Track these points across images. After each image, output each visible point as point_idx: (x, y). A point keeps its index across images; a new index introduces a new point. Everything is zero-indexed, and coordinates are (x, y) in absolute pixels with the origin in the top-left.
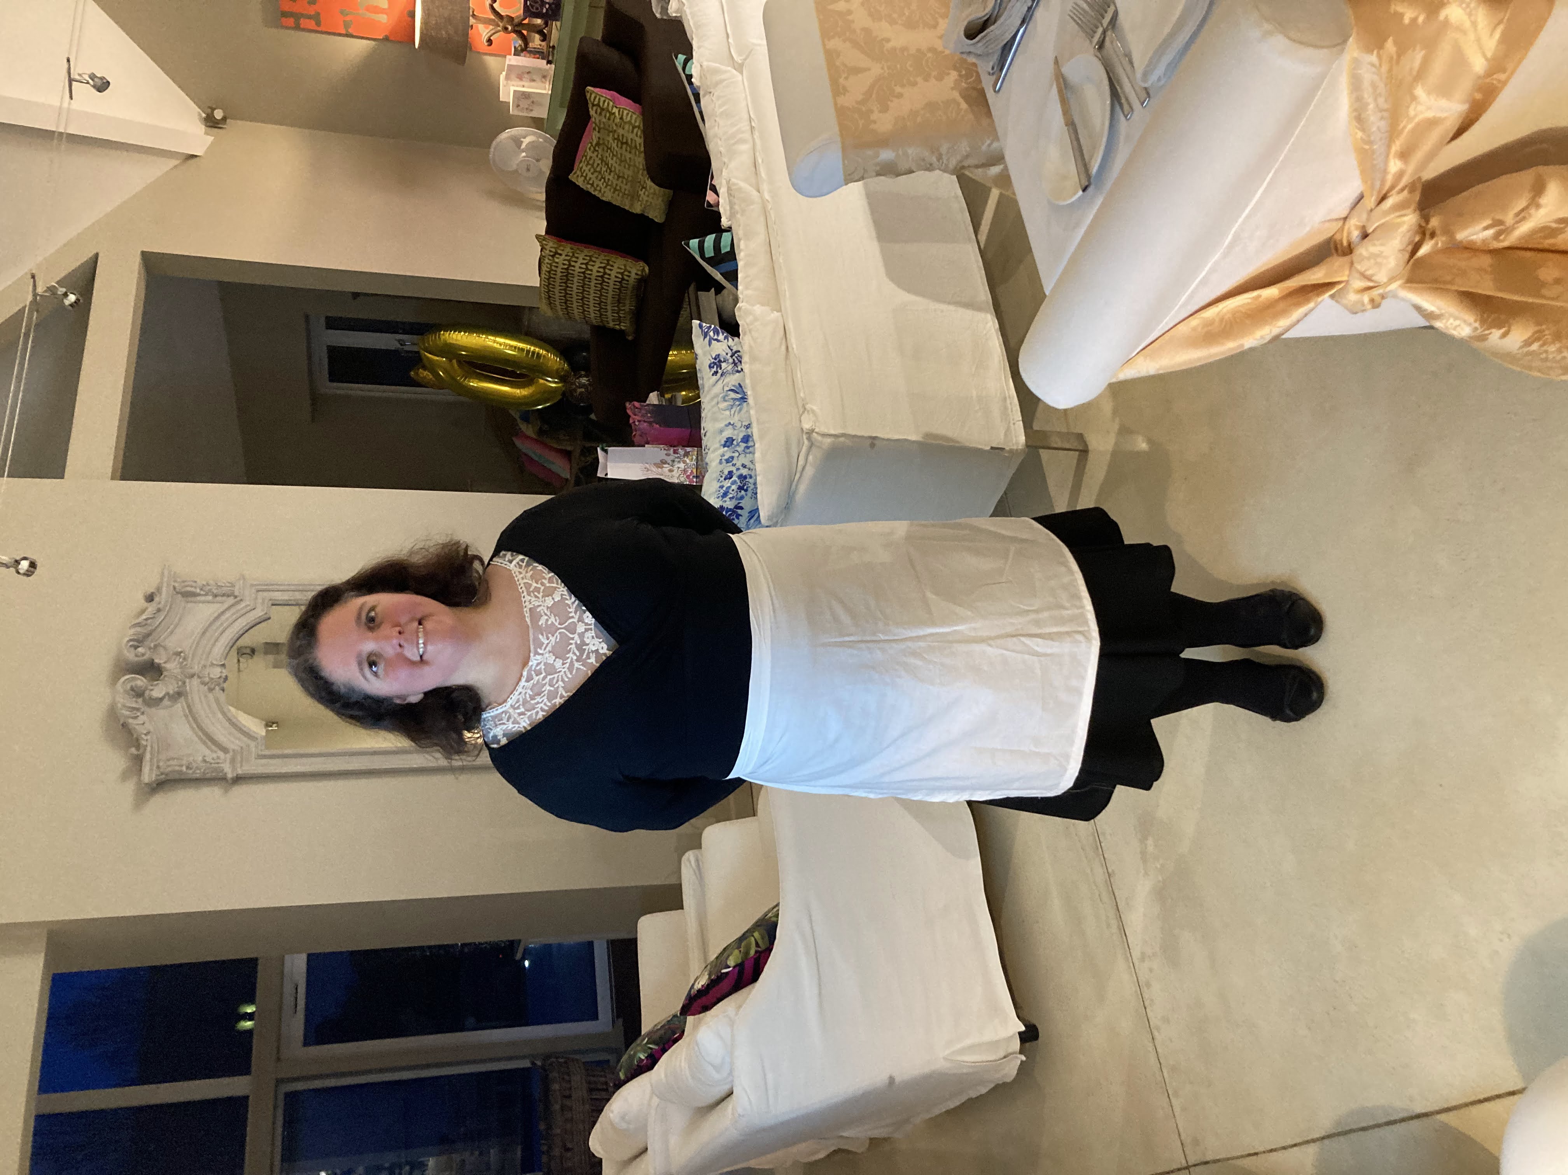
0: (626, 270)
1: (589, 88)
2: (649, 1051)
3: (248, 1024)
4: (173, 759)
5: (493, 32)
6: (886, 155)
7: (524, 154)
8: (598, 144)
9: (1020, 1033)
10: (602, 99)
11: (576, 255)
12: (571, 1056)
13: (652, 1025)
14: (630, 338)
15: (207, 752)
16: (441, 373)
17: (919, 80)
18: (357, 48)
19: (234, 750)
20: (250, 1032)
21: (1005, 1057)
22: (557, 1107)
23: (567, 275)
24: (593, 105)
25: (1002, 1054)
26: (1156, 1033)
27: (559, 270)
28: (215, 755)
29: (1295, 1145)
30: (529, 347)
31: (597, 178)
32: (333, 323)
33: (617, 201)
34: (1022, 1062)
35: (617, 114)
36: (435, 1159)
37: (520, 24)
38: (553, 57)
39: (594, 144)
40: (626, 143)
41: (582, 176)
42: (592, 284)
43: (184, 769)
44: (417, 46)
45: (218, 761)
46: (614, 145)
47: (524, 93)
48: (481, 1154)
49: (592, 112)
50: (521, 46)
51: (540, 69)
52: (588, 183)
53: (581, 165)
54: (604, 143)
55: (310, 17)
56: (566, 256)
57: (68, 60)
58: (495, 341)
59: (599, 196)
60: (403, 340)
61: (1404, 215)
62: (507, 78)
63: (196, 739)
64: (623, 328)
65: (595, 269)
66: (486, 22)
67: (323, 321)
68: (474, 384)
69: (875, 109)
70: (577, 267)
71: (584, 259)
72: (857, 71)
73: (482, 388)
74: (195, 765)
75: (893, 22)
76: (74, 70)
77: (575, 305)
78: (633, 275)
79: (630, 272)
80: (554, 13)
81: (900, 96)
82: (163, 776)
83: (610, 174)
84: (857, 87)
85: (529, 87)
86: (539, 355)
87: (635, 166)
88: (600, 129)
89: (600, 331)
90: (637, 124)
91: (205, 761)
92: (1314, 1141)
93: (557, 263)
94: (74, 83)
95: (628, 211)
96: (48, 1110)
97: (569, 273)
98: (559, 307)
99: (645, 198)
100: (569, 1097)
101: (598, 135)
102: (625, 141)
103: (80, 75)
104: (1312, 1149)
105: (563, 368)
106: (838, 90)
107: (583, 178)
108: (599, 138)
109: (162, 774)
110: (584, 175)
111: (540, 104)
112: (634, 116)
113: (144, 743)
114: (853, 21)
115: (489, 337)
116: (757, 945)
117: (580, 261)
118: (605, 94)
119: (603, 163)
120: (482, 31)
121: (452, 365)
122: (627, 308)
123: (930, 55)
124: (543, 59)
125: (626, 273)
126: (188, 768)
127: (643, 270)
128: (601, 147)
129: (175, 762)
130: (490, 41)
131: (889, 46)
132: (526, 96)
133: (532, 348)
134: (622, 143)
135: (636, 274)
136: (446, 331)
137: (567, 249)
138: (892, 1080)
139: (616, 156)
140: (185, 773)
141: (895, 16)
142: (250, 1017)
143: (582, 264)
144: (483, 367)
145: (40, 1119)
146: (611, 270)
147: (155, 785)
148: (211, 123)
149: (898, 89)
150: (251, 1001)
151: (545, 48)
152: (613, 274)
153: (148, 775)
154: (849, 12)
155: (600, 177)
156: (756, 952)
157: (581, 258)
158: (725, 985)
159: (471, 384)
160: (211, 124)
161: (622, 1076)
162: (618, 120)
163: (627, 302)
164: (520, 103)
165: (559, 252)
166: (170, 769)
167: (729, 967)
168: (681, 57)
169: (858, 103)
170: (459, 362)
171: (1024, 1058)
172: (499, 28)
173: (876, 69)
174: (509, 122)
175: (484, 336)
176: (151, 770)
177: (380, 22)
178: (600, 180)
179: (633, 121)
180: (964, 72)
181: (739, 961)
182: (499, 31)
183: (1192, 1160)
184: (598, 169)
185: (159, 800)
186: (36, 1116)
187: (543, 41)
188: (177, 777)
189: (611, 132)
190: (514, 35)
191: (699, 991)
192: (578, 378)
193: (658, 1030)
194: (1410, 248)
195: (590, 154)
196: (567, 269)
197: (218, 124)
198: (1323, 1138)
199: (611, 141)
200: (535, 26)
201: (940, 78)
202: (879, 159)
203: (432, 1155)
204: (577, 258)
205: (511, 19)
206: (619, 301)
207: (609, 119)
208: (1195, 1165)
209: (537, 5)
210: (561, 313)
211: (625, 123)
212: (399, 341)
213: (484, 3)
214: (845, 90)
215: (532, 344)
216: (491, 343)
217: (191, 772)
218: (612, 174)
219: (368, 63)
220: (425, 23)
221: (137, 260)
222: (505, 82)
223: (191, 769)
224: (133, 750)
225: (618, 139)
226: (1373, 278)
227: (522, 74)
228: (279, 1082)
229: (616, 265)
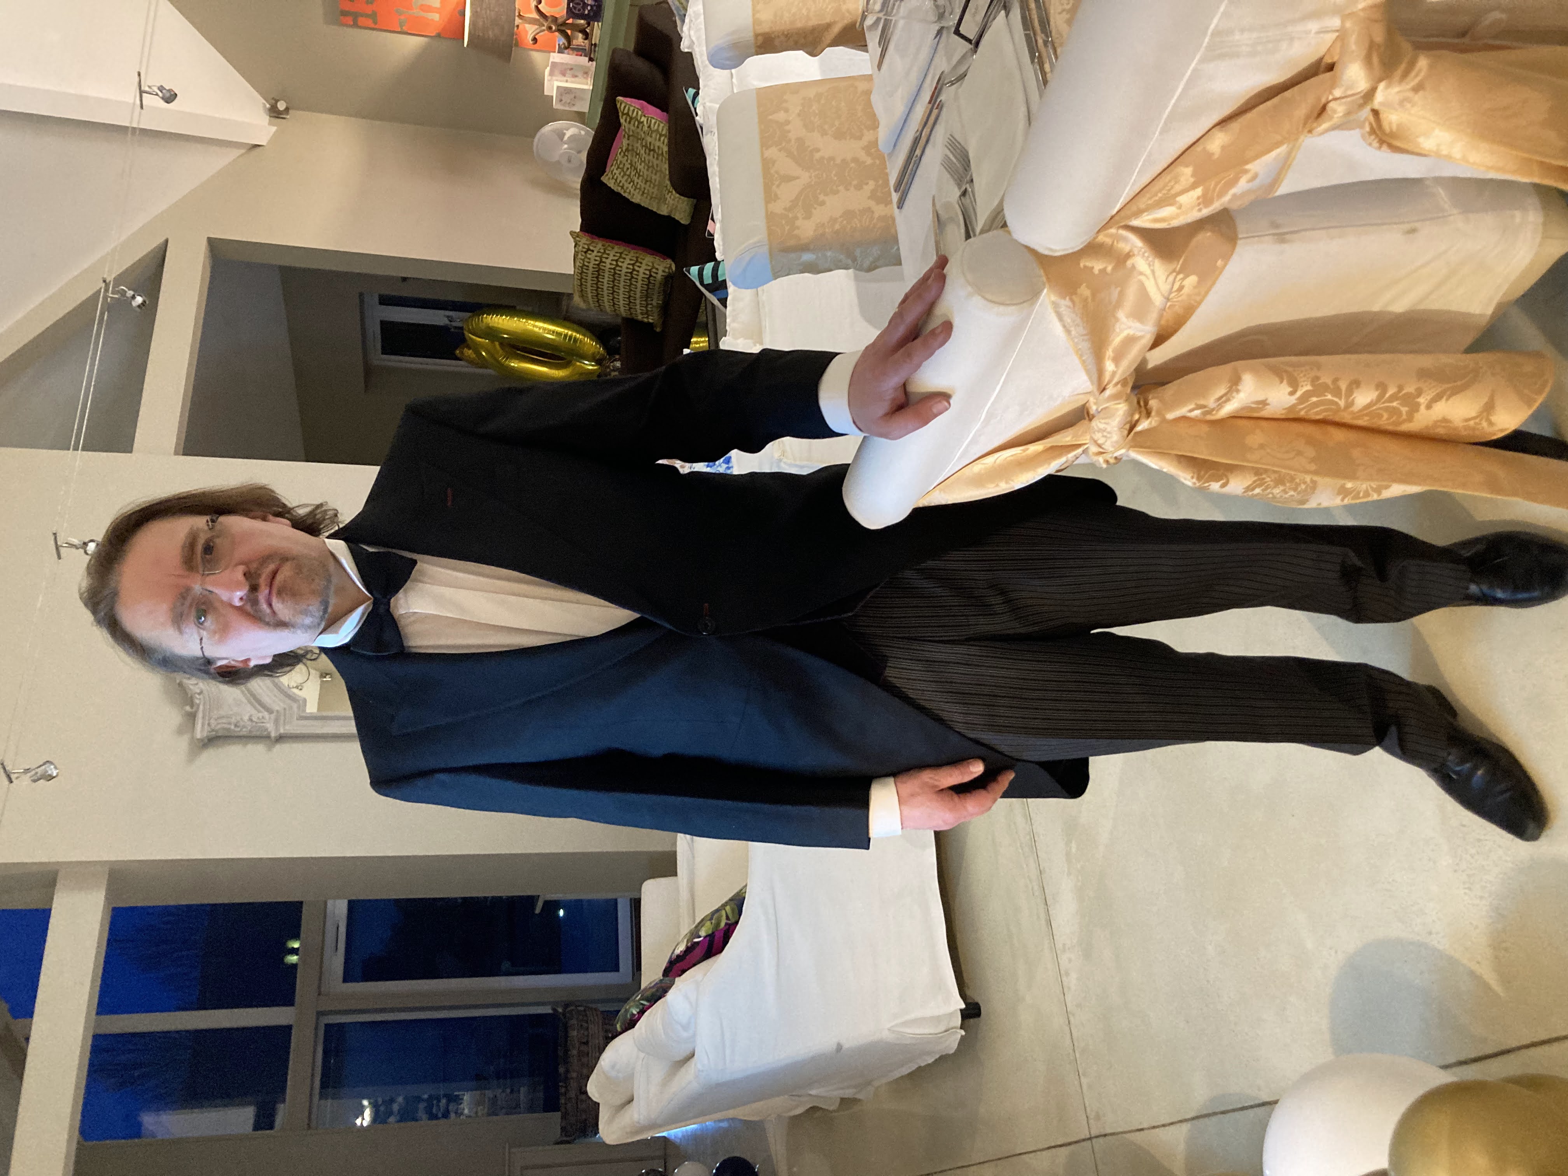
0: (653, 267)
1: (620, 98)
2: (641, 1007)
3: (293, 959)
4: (223, 717)
5: (538, 31)
6: (807, 257)
7: (566, 146)
8: (627, 150)
9: (961, 1010)
10: (632, 109)
11: (607, 252)
12: (590, 1005)
13: (648, 983)
14: (658, 330)
15: (254, 712)
16: (484, 354)
17: (841, 188)
18: (412, 44)
19: (278, 711)
20: (294, 966)
21: (946, 1031)
22: (575, 1052)
23: (599, 271)
24: (623, 114)
25: (943, 1029)
26: (1072, 1019)
27: (591, 265)
28: (260, 715)
29: (1172, 1124)
30: (566, 331)
31: (626, 181)
32: (386, 301)
33: (645, 203)
34: (962, 1036)
35: (645, 123)
36: (470, 1092)
37: (564, 24)
38: (594, 55)
39: (624, 149)
40: (654, 150)
41: (613, 178)
42: (622, 279)
43: (232, 727)
44: (465, 45)
45: (263, 720)
46: (643, 152)
47: (566, 89)
48: (512, 1091)
49: (622, 121)
50: (564, 44)
51: (582, 66)
52: (618, 186)
53: (612, 169)
54: (633, 150)
55: (367, 16)
56: (598, 252)
57: (139, 74)
58: (534, 326)
59: (629, 198)
60: (451, 317)
61: (1119, 404)
62: (551, 74)
63: (244, 700)
64: (651, 321)
65: (625, 265)
66: (532, 21)
67: (377, 300)
68: (514, 364)
69: (799, 215)
70: (608, 263)
71: (614, 256)
72: (788, 179)
73: (523, 368)
74: (242, 723)
75: (824, 133)
76: (145, 83)
77: (606, 299)
78: (660, 273)
79: (657, 269)
80: (596, 15)
81: (823, 203)
82: (214, 733)
83: (638, 178)
84: (787, 193)
85: (572, 82)
86: (576, 340)
87: (661, 171)
88: (629, 136)
89: (631, 323)
90: (664, 133)
91: (251, 720)
92: (1186, 1120)
93: (589, 259)
94: (144, 95)
95: (655, 213)
96: (102, 1031)
97: (600, 269)
98: (591, 300)
99: (671, 202)
100: (586, 1043)
101: (627, 142)
102: (652, 148)
103: (149, 87)
104: (1185, 1127)
105: (599, 352)
106: (770, 196)
107: (614, 181)
108: (628, 145)
109: (213, 730)
110: (615, 177)
111: (582, 99)
112: (662, 125)
113: (198, 701)
114: (789, 132)
115: (529, 322)
116: (728, 918)
117: (611, 257)
118: (635, 103)
119: (633, 168)
120: (530, 30)
121: (495, 346)
122: (654, 303)
123: (853, 165)
124: (585, 56)
125: (654, 270)
126: (236, 726)
127: (670, 268)
128: (630, 153)
129: (224, 721)
130: (535, 40)
131: (817, 156)
132: (568, 91)
133: (570, 333)
134: (650, 150)
135: (664, 271)
136: (488, 314)
137: (599, 245)
138: (839, 1047)
139: (644, 161)
140: (235, 731)
141: (826, 127)
142: (294, 951)
143: (612, 260)
144: (525, 350)
145: (96, 1038)
146: (639, 267)
147: (206, 741)
148: (275, 113)
149: (822, 197)
150: (296, 936)
151: (587, 46)
152: (641, 270)
153: (200, 732)
154: (788, 122)
155: (629, 180)
156: (726, 924)
157: (611, 255)
158: (698, 952)
159: (512, 364)
160: (275, 115)
161: (619, 1028)
162: (646, 129)
163: (655, 297)
164: (563, 99)
165: (591, 248)
166: (219, 726)
167: (700, 937)
168: (692, 91)
169: (785, 209)
170: (501, 344)
171: (963, 1033)
172: (544, 28)
173: (805, 177)
174: (554, 116)
175: (524, 320)
176: (203, 725)
177: (432, 20)
178: (630, 183)
179: (660, 130)
180: (880, 182)
181: (710, 932)
182: (544, 30)
183: (1094, 1132)
184: (628, 173)
185: (210, 755)
186: (94, 1036)
187: (586, 39)
188: (227, 734)
189: (640, 139)
190: (557, 34)
191: (678, 956)
192: (612, 362)
193: (650, 988)
194: (1128, 426)
195: (620, 157)
196: (598, 265)
197: (281, 114)
198: (1193, 1119)
199: (640, 148)
200: (578, 25)
201: (859, 187)
202: (802, 260)
203: (468, 1090)
204: (608, 254)
205: (555, 19)
206: (647, 297)
207: (638, 127)
208: (1097, 1137)
209: (579, 7)
210: (592, 305)
211: (652, 132)
212: (448, 317)
213: (529, 5)
214: (776, 198)
215: (568, 328)
216: (530, 327)
217: (239, 729)
218: (641, 178)
219: (421, 58)
220: (473, 24)
221: (204, 243)
222: (550, 78)
223: (238, 727)
224: (188, 708)
225: (646, 146)
226: (1103, 446)
227: (564, 70)
228: (320, 1014)
229: (644, 262)
